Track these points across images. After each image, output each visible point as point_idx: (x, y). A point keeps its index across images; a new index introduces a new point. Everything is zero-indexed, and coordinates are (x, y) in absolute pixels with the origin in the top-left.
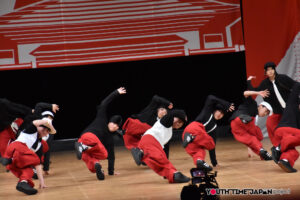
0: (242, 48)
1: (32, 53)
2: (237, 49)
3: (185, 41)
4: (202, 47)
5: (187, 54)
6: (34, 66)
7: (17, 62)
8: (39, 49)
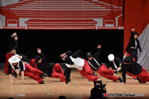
0: (123, 28)
1: (25, 22)
2: (120, 28)
3: (97, 23)
4: (104, 26)
5: (97, 28)
6: (26, 28)
7: (18, 26)
8: (29, 21)
